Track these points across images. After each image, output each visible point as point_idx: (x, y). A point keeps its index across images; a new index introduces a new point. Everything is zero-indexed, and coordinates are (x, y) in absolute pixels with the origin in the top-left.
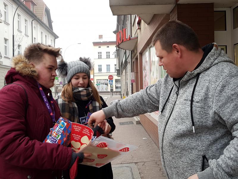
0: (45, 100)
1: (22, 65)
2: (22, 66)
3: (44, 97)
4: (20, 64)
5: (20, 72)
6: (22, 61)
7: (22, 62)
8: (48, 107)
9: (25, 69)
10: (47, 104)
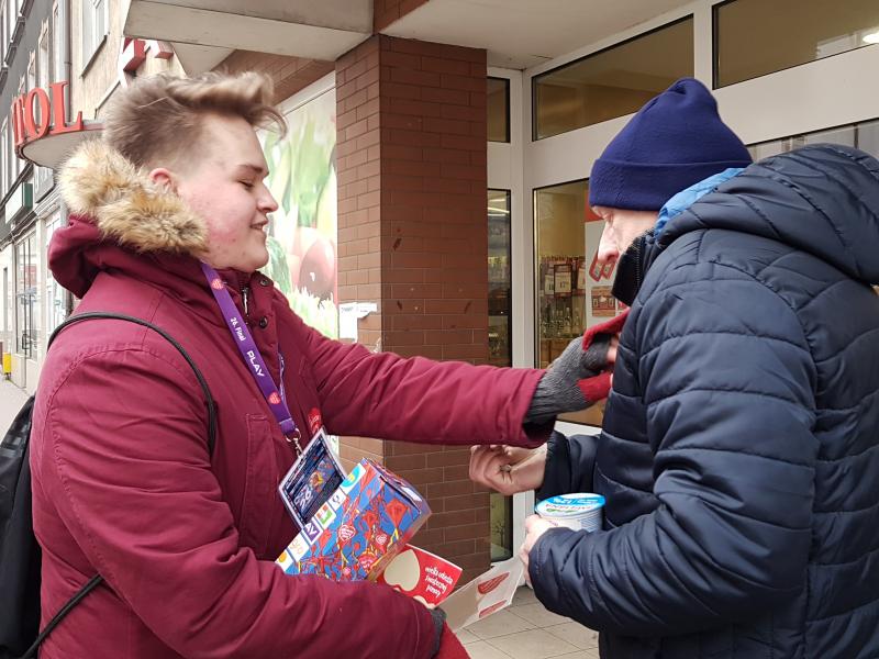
0: (242, 338)
1: (125, 203)
2: (129, 210)
3: (234, 322)
4: (117, 199)
5: (123, 238)
6: (122, 183)
7: (125, 190)
8: (257, 367)
9: (146, 226)
10: (251, 355)
